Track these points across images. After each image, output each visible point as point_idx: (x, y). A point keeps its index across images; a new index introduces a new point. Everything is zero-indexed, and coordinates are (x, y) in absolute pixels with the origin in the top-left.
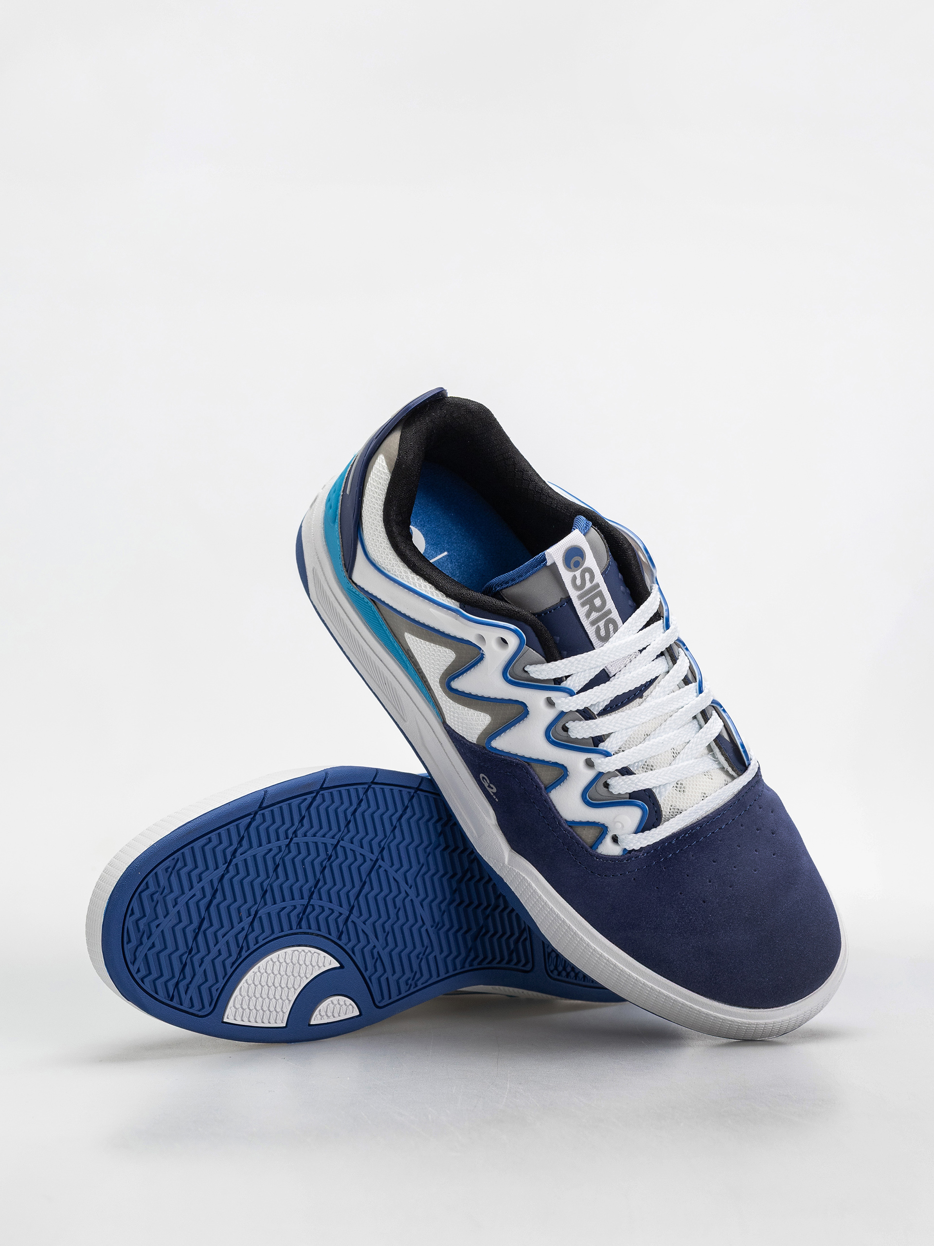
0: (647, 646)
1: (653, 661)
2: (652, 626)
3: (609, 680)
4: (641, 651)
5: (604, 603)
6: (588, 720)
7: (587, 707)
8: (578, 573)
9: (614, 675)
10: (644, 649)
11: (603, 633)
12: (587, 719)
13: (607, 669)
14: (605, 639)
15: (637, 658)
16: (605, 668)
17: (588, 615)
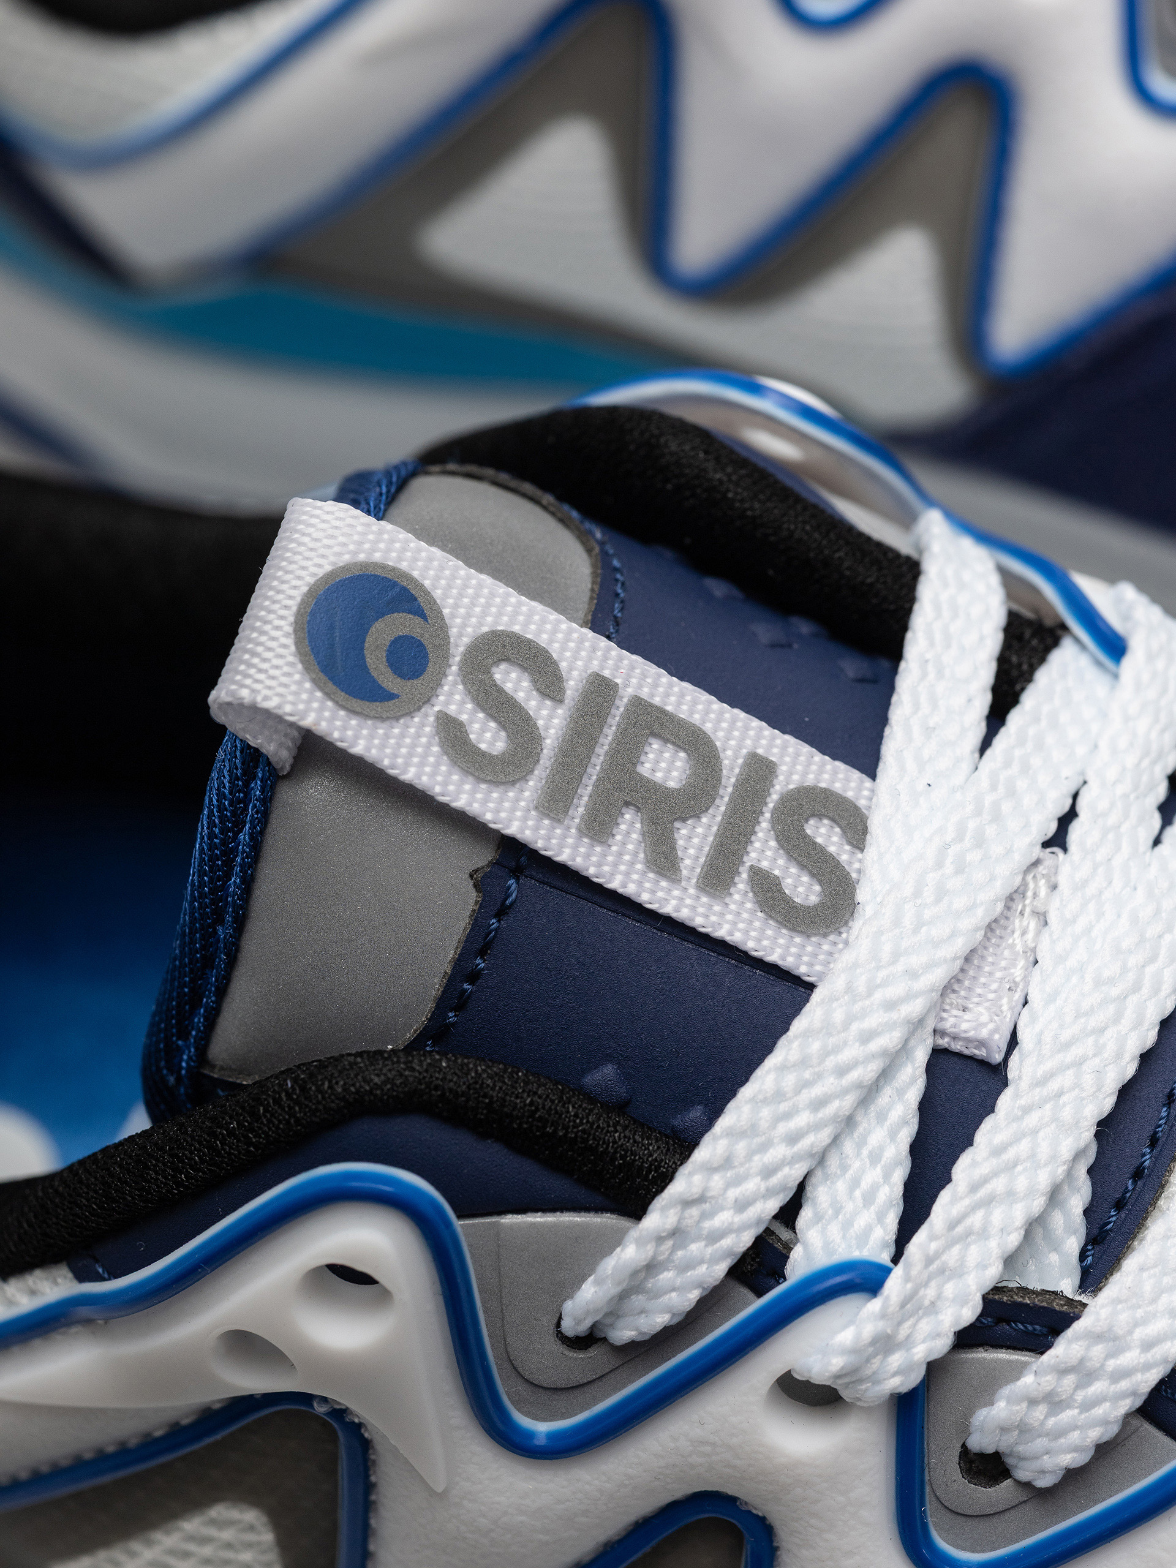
0: (1075, 797)
1: (1157, 842)
2: (1030, 699)
3: (1005, 1083)
4: (1058, 840)
5: (697, 746)
6: (1049, 1346)
7: (996, 1289)
8: (451, 697)
9: (1013, 1042)
10: (1067, 819)
11: (802, 888)
12: (1039, 1344)
13: (955, 1038)
14: (835, 905)
15: (1063, 880)
16: (944, 1042)
17: (663, 857)
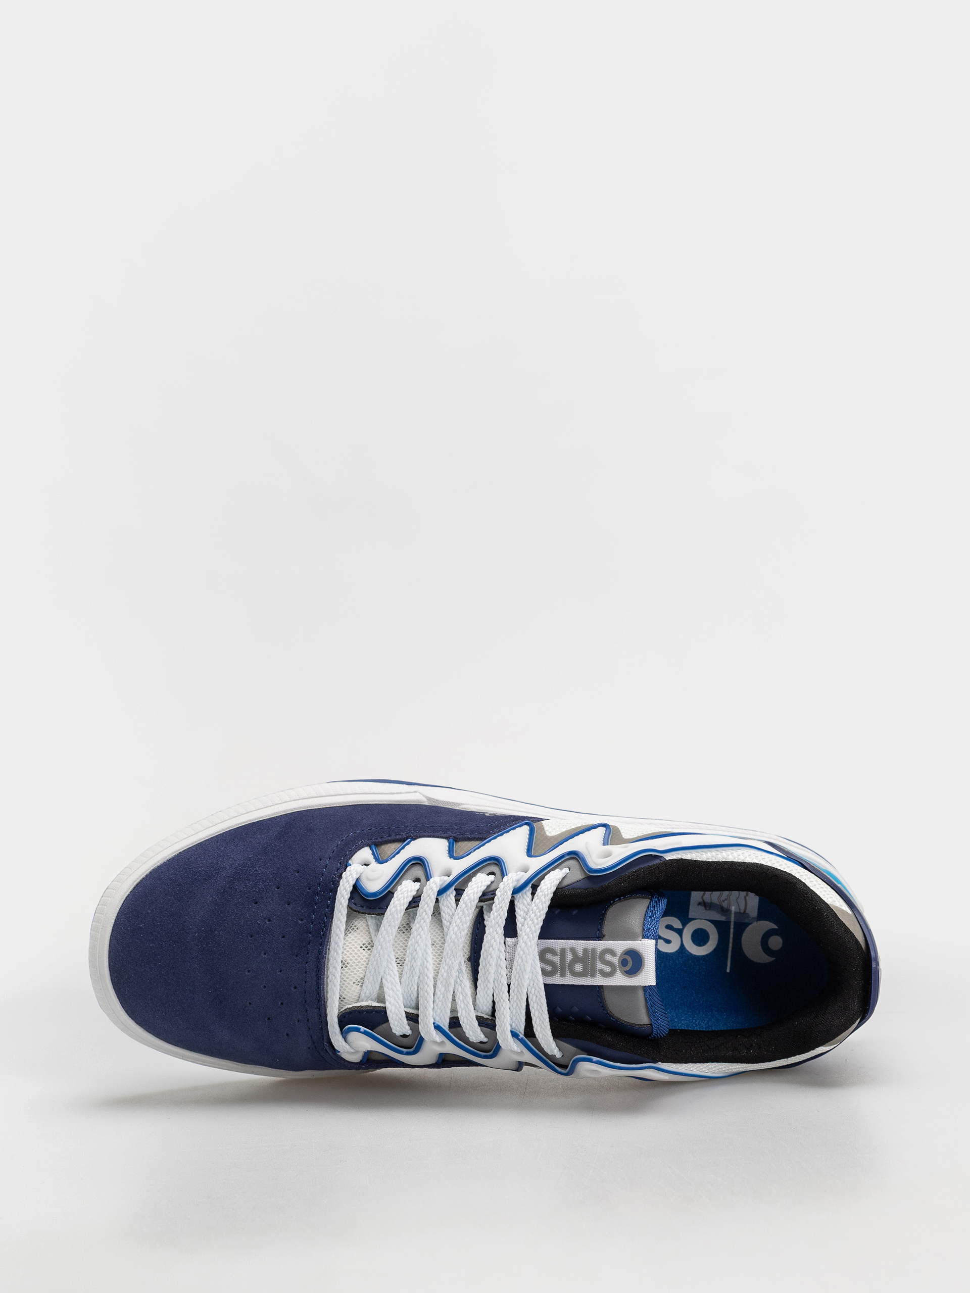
0: (509, 997)
1: (493, 995)
3: (503, 934)
4: (509, 986)
5: (575, 974)
6: (482, 894)
8: (616, 960)
9: (505, 943)
10: (509, 992)
11: (549, 956)
14: (542, 955)
15: (505, 977)
16: (517, 938)
17: (573, 950)
